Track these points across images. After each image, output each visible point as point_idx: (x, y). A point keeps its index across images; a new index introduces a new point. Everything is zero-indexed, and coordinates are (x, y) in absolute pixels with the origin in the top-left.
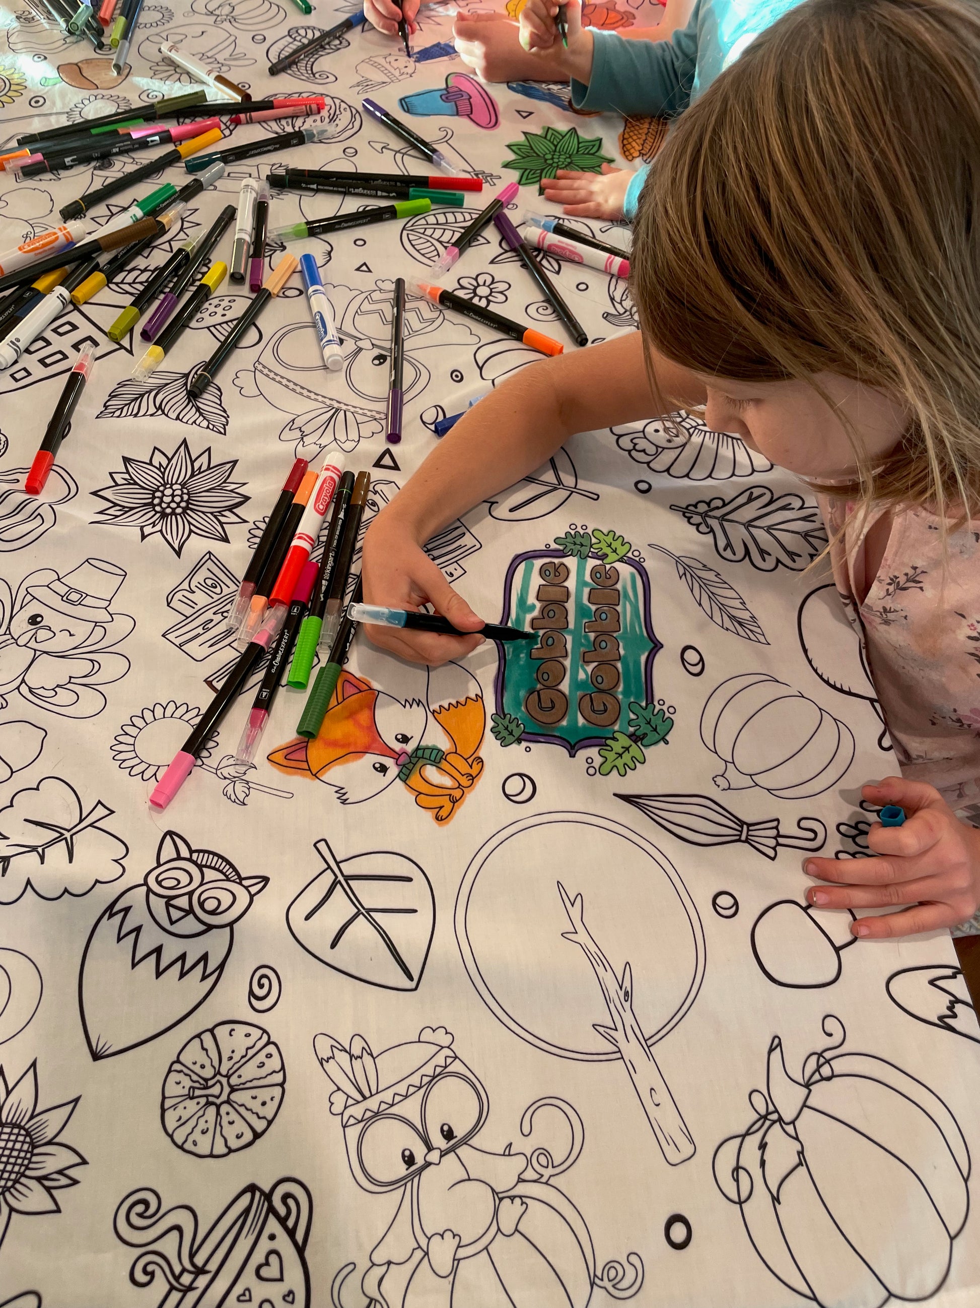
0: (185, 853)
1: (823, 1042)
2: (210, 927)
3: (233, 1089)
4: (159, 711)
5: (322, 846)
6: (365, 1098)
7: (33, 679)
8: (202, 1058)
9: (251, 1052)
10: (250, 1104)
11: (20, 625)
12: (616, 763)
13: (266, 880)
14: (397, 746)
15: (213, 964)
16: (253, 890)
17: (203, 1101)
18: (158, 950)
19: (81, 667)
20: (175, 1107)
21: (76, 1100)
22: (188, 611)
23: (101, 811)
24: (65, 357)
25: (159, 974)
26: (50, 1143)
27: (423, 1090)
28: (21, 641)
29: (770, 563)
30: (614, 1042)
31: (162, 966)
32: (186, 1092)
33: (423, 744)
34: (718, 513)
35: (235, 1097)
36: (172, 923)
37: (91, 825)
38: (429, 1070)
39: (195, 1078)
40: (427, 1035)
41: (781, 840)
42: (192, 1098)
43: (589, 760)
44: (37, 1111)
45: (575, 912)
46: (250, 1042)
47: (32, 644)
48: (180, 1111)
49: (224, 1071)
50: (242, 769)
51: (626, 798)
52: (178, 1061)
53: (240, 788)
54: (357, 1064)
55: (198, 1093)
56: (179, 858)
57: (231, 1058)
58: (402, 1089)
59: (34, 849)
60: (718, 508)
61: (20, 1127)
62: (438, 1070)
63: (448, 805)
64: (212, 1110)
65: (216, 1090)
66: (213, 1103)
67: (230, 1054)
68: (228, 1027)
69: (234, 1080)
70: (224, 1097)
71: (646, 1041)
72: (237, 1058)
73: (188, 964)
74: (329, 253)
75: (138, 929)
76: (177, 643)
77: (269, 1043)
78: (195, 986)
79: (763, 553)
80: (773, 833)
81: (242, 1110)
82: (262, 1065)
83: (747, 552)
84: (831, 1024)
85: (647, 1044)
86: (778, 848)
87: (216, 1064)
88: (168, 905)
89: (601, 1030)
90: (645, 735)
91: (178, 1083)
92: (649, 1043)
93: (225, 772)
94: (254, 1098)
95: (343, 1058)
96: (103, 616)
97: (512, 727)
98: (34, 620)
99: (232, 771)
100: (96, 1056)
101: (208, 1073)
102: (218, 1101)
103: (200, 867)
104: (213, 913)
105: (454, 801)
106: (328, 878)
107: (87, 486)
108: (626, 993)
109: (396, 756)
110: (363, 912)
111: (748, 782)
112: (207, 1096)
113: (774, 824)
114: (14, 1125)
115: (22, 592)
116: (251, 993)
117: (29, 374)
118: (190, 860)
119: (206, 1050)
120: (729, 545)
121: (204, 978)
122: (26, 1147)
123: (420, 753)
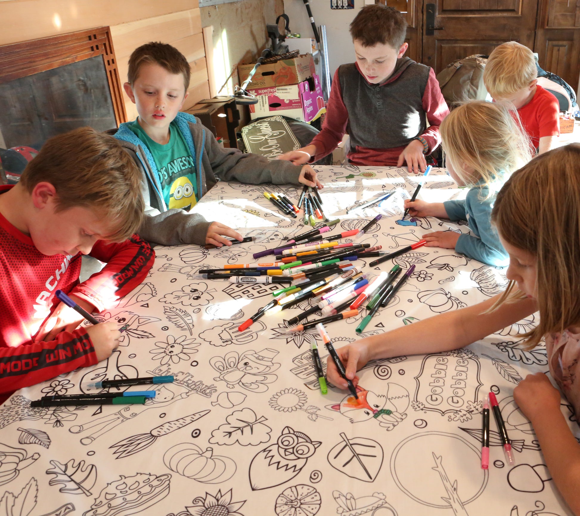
0: (292, 432)
1: (534, 508)
2: (299, 458)
3: (301, 504)
4: (286, 391)
5: (343, 435)
6: (350, 510)
7: (243, 380)
8: (291, 494)
9: (309, 494)
10: (307, 509)
11: (241, 365)
12: (460, 418)
13: (321, 443)
14: (374, 408)
15: (297, 468)
16: (316, 446)
17: (290, 506)
18: (279, 463)
19: (260, 378)
20: (280, 507)
21: (245, 501)
22: (300, 365)
23: (263, 419)
24: (266, 291)
25: (278, 469)
26: (235, 512)
27: (372, 511)
28: (241, 370)
29: (531, 362)
30: (449, 503)
31: (279, 467)
32: (284, 503)
33: (384, 408)
34: (511, 346)
35: (302, 506)
36: (286, 455)
37: (259, 422)
38: (376, 505)
39: (288, 499)
40: (376, 495)
41: (524, 447)
42: (286, 505)
43: (450, 417)
44: (231, 503)
45: (438, 461)
46: (309, 491)
47: (245, 371)
48: (282, 508)
49: (299, 498)
50: (315, 410)
51: (463, 429)
52: (282, 494)
53: (314, 417)
54: (348, 501)
55: (288, 504)
56: (290, 433)
57: (301, 495)
58: (365, 510)
59: (239, 428)
60: (511, 344)
61: (224, 506)
62: (379, 506)
63: (392, 427)
64: (293, 509)
65: (296, 503)
66: (294, 507)
67: (301, 494)
68: (302, 486)
69: (302, 501)
70: (298, 506)
71: (462, 503)
72: (304, 495)
73: (288, 467)
74: (365, 264)
75: (273, 456)
76: (296, 373)
77: (316, 492)
78: (290, 473)
79: (527, 359)
80: (522, 444)
81: (304, 510)
82: (313, 498)
83: (521, 358)
84: (538, 504)
85: (463, 505)
86: (523, 449)
87: (296, 496)
88: (285, 451)
89: (444, 499)
90: (473, 411)
91: (282, 500)
92: (463, 504)
93: (309, 411)
94: (309, 507)
95: (344, 499)
96: (269, 364)
97: (420, 405)
98: (246, 364)
99: (312, 411)
100: (253, 489)
101: (293, 498)
102: (296, 507)
103: (297, 437)
104: (301, 454)
105: (394, 426)
106: (344, 444)
107: (270, 327)
108: (455, 489)
109: (374, 411)
110: (356, 455)
111: (514, 428)
112: (292, 505)
113: (523, 441)
114: (222, 506)
115: (243, 356)
116: (311, 477)
117: (253, 296)
118: (294, 434)
119: (293, 492)
120: (514, 356)
121: (294, 471)
122: (226, 512)
123: (383, 411)
